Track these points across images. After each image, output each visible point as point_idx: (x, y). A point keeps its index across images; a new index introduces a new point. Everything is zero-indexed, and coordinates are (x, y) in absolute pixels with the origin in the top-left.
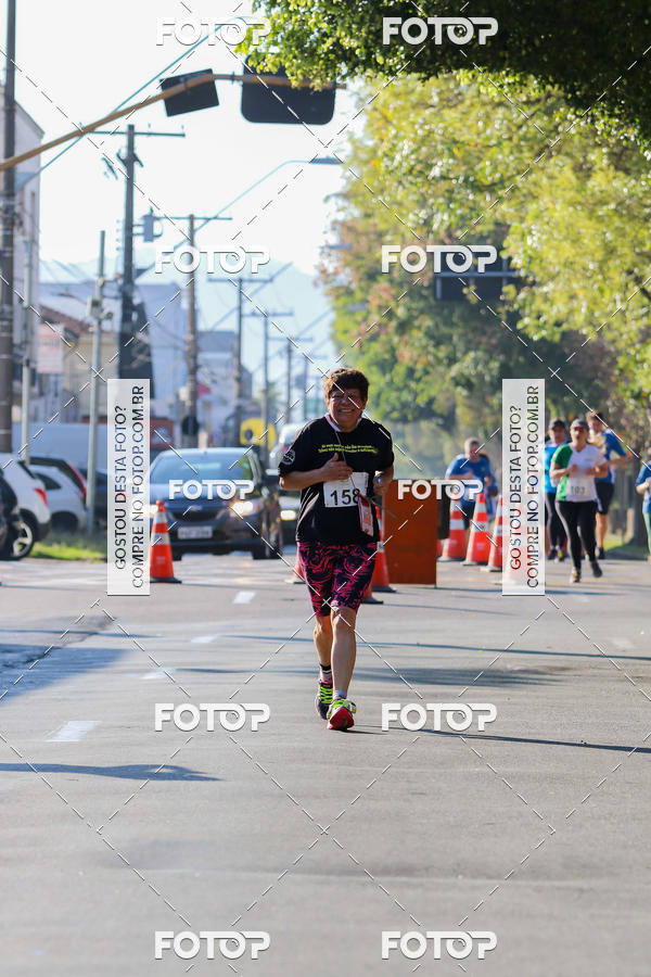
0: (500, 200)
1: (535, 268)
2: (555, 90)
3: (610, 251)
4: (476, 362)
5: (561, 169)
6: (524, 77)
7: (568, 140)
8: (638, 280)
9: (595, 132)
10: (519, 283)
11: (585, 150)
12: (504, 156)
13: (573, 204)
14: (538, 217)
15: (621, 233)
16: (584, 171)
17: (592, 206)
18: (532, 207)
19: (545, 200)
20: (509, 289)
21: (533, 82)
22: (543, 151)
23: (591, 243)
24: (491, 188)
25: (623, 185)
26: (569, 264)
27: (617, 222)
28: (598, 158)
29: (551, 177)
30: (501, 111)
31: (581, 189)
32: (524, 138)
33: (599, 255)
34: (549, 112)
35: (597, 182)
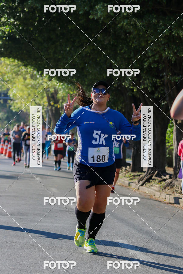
0: (8, 84)
1: (15, 97)
2: (20, 63)
3: (29, 95)
4: (2, 115)
5: (21, 78)
6: (15, 60)
7: (22, 72)
8: (34, 100)
9: (27, 71)
10: (11, 100)
11: (25, 75)
12: (10, 75)
13: (23, 85)
14: (16, 87)
15: (31, 91)
16: (25, 79)
17: (26, 86)
18: (15, 85)
19: (17, 84)
20: (9, 101)
21: (16, 61)
22: (17, 74)
23: (26, 92)
24: (7, 81)
25: (32, 82)
26: (21, 97)
27: (31, 89)
28: (28, 76)
29: (19, 80)
30: (9, 67)
31: (24, 82)
32: (14, 72)
33: (27, 95)
34: (19, 67)
35: (28, 81)
